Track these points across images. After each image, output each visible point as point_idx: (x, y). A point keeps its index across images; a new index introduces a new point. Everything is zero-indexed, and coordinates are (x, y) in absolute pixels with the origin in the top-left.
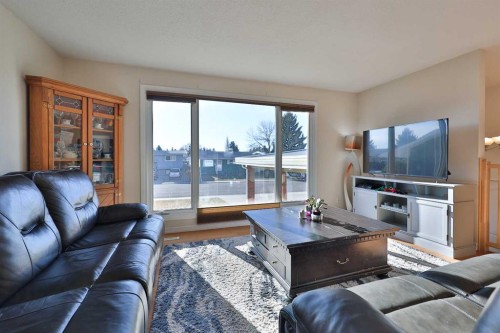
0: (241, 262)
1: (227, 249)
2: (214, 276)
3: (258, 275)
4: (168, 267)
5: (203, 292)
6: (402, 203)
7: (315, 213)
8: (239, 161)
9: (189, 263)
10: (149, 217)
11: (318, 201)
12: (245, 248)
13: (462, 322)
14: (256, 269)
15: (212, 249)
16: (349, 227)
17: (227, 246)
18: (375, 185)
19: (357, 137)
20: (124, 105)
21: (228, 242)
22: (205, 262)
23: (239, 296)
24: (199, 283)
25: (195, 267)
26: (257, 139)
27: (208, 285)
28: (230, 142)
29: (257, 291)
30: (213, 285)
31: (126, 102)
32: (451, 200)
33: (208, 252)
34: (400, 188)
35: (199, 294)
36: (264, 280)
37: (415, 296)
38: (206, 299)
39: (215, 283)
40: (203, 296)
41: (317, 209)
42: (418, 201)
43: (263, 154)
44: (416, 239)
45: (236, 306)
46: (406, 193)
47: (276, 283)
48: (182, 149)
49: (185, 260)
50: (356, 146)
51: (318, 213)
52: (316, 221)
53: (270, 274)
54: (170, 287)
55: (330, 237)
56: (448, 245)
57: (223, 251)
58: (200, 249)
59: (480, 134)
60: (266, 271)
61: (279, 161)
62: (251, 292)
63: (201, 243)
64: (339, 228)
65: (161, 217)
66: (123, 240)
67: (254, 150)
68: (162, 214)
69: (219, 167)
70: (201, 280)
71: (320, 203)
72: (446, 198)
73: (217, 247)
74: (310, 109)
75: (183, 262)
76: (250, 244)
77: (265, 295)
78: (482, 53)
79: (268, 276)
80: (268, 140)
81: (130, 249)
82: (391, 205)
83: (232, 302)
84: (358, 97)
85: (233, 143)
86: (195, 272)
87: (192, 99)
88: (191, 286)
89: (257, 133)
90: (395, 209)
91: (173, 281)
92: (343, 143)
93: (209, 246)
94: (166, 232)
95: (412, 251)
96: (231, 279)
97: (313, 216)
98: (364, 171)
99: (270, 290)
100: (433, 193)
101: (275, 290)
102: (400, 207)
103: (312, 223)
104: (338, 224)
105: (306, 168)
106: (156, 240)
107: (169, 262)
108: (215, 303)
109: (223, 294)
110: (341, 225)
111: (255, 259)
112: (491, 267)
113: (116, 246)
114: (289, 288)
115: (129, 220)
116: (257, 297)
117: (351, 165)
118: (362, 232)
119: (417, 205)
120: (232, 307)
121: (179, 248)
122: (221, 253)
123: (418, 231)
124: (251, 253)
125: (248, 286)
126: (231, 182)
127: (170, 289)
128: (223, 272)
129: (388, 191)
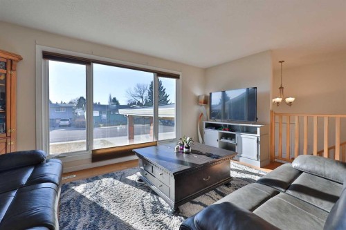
0: (132, 188)
1: (120, 181)
2: (112, 204)
3: (147, 197)
4: (68, 203)
5: (104, 220)
6: (233, 137)
7: (186, 148)
8: (121, 111)
9: (88, 197)
10: (47, 161)
11: (188, 139)
12: (134, 177)
13: (290, 209)
14: (145, 192)
15: (106, 181)
16: (209, 155)
17: (119, 178)
18: (217, 127)
19: (206, 97)
20: (17, 61)
21: (120, 174)
22: (102, 194)
23: (135, 216)
24: (99, 212)
25: (94, 199)
26: (134, 96)
27: (108, 213)
28: (112, 98)
29: (148, 210)
30: (112, 212)
31: (21, 59)
32: (258, 134)
33: (104, 184)
34: (231, 128)
35: (101, 222)
36: (152, 200)
37: (262, 197)
38: (107, 225)
39: (113, 210)
40: (104, 223)
41: (188, 145)
42: (242, 136)
43: (138, 107)
44: (240, 158)
45: (133, 225)
46: (234, 131)
47: (162, 201)
48: (71, 103)
49: (84, 194)
50: (205, 102)
51: (188, 148)
52: (187, 153)
53: (156, 194)
54: (72, 221)
55: (200, 163)
56: (258, 160)
57: (116, 182)
58: (97, 183)
59: (271, 97)
60: (153, 193)
61: (156, 112)
62: (144, 211)
63: (97, 178)
64: (203, 156)
65: (59, 161)
66: (22, 186)
67: (131, 104)
68: (58, 157)
69: (104, 116)
70: (100, 210)
71: (190, 140)
72: (256, 133)
73: (111, 179)
74: (177, 77)
75: (81, 197)
76: (139, 174)
77: (155, 211)
78: (270, 52)
79: (155, 197)
80: (142, 97)
81: (32, 195)
82: (226, 139)
83: (130, 223)
84: (206, 71)
85: (115, 99)
86: (94, 203)
87: (87, 62)
88: (92, 216)
89: (133, 92)
90: (228, 141)
91: (75, 215)
92: (197, 100)
93: (104, 180)
94: (64, 172)
95: (239, 166)
96: (126, 204)
97: (185, 150)
98: (210, 118)
99: (159, 207)
100: (248, 131)
101: (162, 206)
102: (231, 140)
103: (184, 155)
104: (201, 154)
105: (174, 116)
106: (57, 181)
107: (68, 198)
108: (115, 227)
109: (121, 217)
110: (204, 155)
111: (143, 184)
112: (289, 172)
113: (14, 194)
114: (173, 203)
115: (26, 167)
116: (149, 215)
117: (202, 114)
118: (217, 158)
119: (241, 138)
120: (131, 227)
121: (76, 184)
122: (115, 183)
123: (241, 153)
124: (140, 180)
125: (141, 207)
126: (118, 128)
127: (72, 223)
128: (119, 199)
129: (224, 130)
